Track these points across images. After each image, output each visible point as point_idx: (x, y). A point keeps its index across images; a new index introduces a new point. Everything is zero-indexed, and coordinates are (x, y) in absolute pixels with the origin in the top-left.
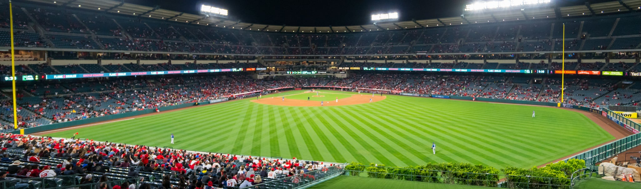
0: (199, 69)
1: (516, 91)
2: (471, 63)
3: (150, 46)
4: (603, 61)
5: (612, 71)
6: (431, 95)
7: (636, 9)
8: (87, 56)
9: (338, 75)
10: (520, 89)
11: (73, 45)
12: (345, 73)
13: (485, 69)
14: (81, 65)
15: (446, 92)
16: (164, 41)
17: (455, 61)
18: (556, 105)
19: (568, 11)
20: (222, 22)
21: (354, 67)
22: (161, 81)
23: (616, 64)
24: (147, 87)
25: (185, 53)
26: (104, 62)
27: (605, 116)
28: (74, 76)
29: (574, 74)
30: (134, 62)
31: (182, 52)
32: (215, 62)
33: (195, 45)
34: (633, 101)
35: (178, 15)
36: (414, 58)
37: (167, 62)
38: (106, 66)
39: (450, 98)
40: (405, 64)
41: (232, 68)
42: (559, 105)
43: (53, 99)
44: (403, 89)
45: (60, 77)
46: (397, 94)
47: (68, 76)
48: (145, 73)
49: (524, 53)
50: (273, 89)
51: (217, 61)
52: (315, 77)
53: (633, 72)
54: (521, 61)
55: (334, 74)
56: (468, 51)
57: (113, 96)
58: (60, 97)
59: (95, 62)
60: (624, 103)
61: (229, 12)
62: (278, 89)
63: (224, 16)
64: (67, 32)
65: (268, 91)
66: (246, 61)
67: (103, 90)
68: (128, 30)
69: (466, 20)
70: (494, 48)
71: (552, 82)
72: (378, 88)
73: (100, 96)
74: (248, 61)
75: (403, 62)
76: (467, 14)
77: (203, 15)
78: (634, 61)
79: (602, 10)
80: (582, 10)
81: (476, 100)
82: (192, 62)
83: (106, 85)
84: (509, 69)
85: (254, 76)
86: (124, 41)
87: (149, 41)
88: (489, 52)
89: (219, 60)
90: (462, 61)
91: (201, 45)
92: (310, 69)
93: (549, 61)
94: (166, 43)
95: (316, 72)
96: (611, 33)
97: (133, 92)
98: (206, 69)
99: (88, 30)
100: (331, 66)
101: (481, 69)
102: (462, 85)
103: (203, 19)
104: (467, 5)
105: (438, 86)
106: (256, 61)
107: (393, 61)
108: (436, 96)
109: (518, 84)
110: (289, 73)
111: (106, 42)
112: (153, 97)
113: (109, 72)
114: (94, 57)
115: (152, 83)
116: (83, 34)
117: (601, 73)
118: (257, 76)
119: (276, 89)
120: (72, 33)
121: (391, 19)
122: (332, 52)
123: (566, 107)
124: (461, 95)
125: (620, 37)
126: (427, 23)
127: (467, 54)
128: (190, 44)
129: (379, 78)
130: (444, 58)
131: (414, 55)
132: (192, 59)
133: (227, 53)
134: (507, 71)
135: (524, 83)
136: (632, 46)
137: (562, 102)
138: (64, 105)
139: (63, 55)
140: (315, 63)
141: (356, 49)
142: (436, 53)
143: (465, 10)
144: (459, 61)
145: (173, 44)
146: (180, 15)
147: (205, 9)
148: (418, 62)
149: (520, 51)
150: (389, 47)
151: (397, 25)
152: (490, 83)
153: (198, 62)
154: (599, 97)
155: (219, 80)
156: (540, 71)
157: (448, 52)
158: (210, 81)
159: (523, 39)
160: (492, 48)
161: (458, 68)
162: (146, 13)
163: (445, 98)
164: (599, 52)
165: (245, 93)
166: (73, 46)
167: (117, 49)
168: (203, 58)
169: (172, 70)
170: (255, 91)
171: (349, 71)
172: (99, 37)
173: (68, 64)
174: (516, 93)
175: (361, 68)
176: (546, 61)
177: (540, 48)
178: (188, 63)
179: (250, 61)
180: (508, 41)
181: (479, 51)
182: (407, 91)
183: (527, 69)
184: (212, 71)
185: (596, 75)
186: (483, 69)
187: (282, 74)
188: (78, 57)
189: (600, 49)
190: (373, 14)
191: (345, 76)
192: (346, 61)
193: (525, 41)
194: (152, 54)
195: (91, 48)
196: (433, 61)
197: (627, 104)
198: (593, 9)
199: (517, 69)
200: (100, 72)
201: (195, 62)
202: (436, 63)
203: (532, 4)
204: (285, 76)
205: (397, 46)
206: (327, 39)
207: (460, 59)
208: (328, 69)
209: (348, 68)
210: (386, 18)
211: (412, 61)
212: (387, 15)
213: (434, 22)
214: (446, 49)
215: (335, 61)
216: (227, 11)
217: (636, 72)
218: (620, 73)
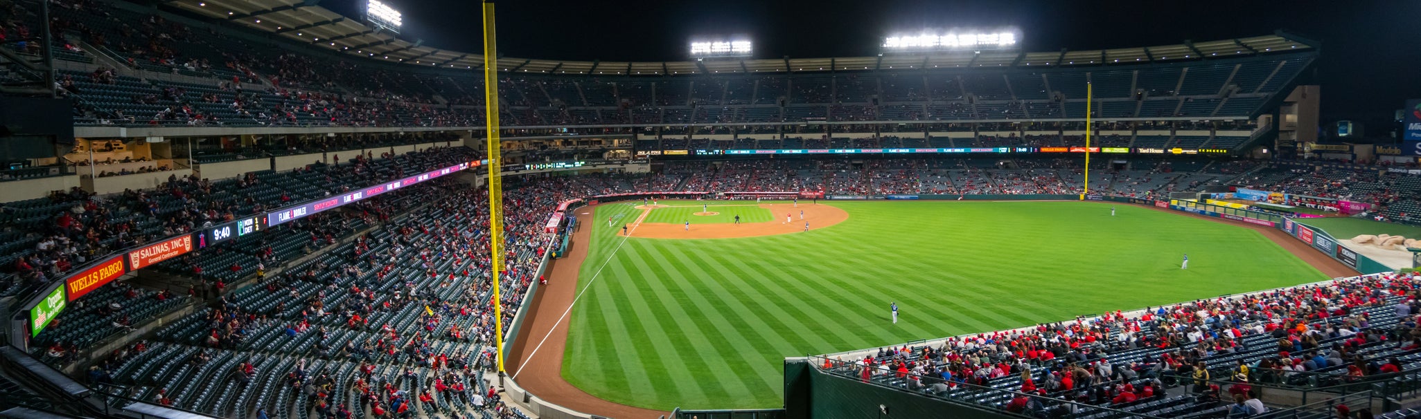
2: (905, 138)
5: (1112, 147)
6: (882, 196)
9: (632, 168)
12: (647, 163)
13: (936, 147)
17: (875, 134)
18: (1077, 197)
19: (1034, 57)
21: (671, 149)
23: (1110, 137)
27: (1165, 206)
29: (1064, 153)
36: (793, 130)
39: (921, 198)
40: (779, 140)
42: (1082, 197)
52: (576, 173)
53: (1139, 148)
54: (981, 133)
55: (622, 165)
56: (901, 117)
61: (403, 20)
63: (397, 27)
65: (566, 212)
69: (878, 65)
70: (938, 112)
74: (449, 144)
75: (774, 137)
76: (890, 54)
77: (373, 25)
78: (1129, 133)
80: (1049, 58)
81: (964, 198)
84: (972, 146)
85: (468, 180)
88: (938, 119)
90: (888, 134)
92: (568, 157)
93: (1022, 134)
95: (583, 163)
100: (614, 150)
104: (886, 39)
105: (871, 180)
106: (460, 143)
107: (752, 136)
108: (896, 197)
110: (530, 168)
117: (1101, 150)
118: (474, 179)
119: (563, 206)
121: (736, 53)
122: (608, 117)
123: (1095, 199)
124: (929, 193)
126: (799, 64)
127: (900, 123)
129: (730, 170)
130: (853, 129)
131: (800, 124)
134: (973, 150)
136: (1130, 113)
140: (575, 143)
141: (659, 111)
143: (885, 46)
144: (882, 135)
146: (339, 19)
148: (806, 136)
150: (737, 107)
156: (1020, 150)
157: (866, 120)
159: (975, 98)
163: (913, 199)
167: (317, 124)
171: (663, 157)
175: (688, 152)
176: (1018, 134)
177: (1009, 113)
179: (454, 144)
180: (955, 102)
181: (921, 117)
183: (999, 146)
185: (1096, 154)
186: (933, 147)
187: (517, 171)
190: (695, 41)
191: (647, 169)
192: (641, 137)
193: (980, 101)
194: (335, 134)
196: (834, 135)
199: (984, 146)
202: (842, 139)
203: (990, 45)
204: (524, 175)
205: (752, 106)
206: (579, 88)
207: (883, 131)
208: (606, 155)
209: (659, 153)
210: (724, 50)
211: (792, 136)
212: (728, 43)
213: (822, 64)
214: (858, 113)
215: (622, 138)
216: (400, 15)
217: (1146, 148)
218: (1124, 150)
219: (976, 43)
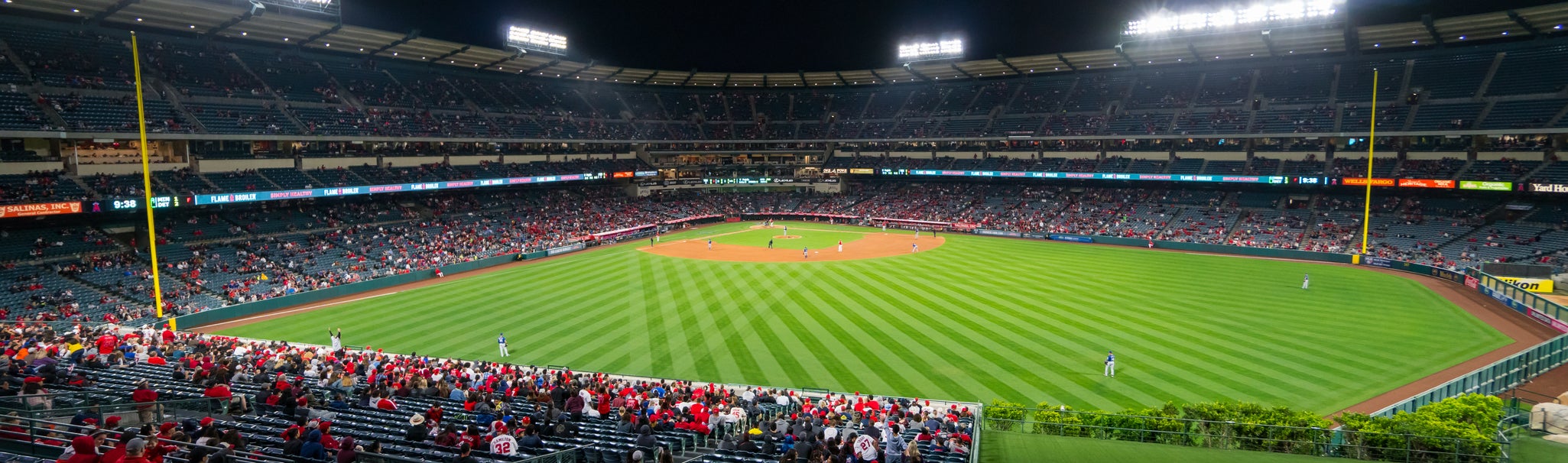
0: (513, 176)
1: (1249, 225)
2: (1139, 159)
3: (403, 125)
4: (1462, 156)
5: (1483, 179)
6: (1049, 234)
7: (1548, 31)
8: (271, 150)
9: (822, 187)
10: (1258, 222)
11: (243, 126)
12: (838, 182)
13: (1173, 173)
14: (260, 170)
15: (1083, 228)
16: (432, 113)
17: (1100, 153)
18: (1348, 260)
19: (1376, 35)
20: (553, 64)
21: (859, 167)
22: (429, 204)
23: (1494, 163)
24: (403, 218)
25: (478, 141)
26: (309, 164)
28: (252, 197)
29: (1391, 188)
30: (372, 161)
31: (473, 137)
32: (542, 158)
33: (498, 119)
34: (1539, 253)
35: (458, 51)
36: (999, 147)
37: (440, 160)
38: (314, 173)
39: (1094, 241)
40: (980, 160)
41: (582, 172)
42: (1356, 259)
43: (212, 249)
44: (980, 221)
45: (224, 199)
46: (965, 232)
47: (241, 197)
48: (397, 188)
49: (1266, 137)
50: (679, 221)
51: (548, 157)
52: (766, 190)
53: (1538, 183)
54: (1259, 155)
55: (811, 183)
56: (1133, 130)
57: (336, 242)
58: (227, 245)
59: (289, 163)
60: (1516, 256)
61: (570, 42)
62: (688, 219)
63: (560, 50)
64: (225, 95)
65: (667, 224)
66: (610, 156)
67: (311, 228)
68: (351, 89)
69: (1126, 56)
70: (1193, 123)
71: (1335, 204)
72: (919, 218)
73: (309, 241)
74: (614, 156)
75: (976, 156)
76: (1131, 42)
77: (513, 50)
78: (1539, 156)
79: (1461, 32)
80: (1413, 33)
81: (1156, 246)
82: (494, 159)
83: (314, 216)
84: (1230, 173)
85: (629, 190)
86: (346, 114)
87: (399, 113)
88: (1184, 133)
89: (553, 153)
90: (1118, 154)
91: (511, 119)
92: (755, 173)
93: (1327, 156)
94: (435, 116)
95: (769, 179)
96: (1483, 90)
97: (375, 231)
98: (528, 176)
99: (267, 89)
100: (804, 167)
101: (1165, 173)
102: (1117, 211)
103: (513, 58)
104: (1130, 23)
105: (1062, 214)
106: (632, 155)
107: (950, 154)
108: (1060, 237)
109: (1250, 210)
110: (709, 183)
111: (311, 118)
112: (420, 242)
113: (322, 187)
114: (286, 152)
115: (413, 209)
116: (260, 101)
117: (1457, 184)
118: (636, 189)
119: (684, 220)
120: (236, 97)
121: (946, 55)
122: (807, 132)
123: (1372, 264)
124: (1119, 235)
125: (1506, 98)
126: (1029, 64)
127: (1131, 139)
128: (486, 118)
129: (917, 194)
130: (1073, 147)
131: (1003, 140)
132: (495, 154)
133: (569, 138)
134: (1226, 179)
135: (1266, 207)
137: (1364, 251)
138: (238, 262)
139: (221, 149)
140: (766, 159)
141: (862, 125)
142: (1056, 135)
143: (1126, 33)
144: (1109, 155)
145: (452, 118)
146: (463, 50)
147: (519, 34)
148: (1012, 156)
149: (1257, 132)
150: (941, 120)
151: (959, 70)
152: (1185, 206)
153: (508, 159)
154: (1452, 241)
155: (555, 202)
156: (1305, 180)
157: (1083, 134)
158: (536, 204)
159: (1264, 104)
160: (1190, 123)
161: (1107, 172)
162: (388, 47)
163: (1082, 241)
164: (1451, 135)
165: (619, 231)
166: (242, 129)
167: (336, 134)
168: (517, 150)
169: (455, 179)
170: (639, 226)
171: (849, 178)
172: (293, 106)
173: (235, 170)
174: (1249, 232)
175: (875, 171)
176: (1321, 156)
177: (1307, 123)
178: (486, 162)
179: (619, 156)
180: (1228, 108)
181: (1160, 130)
182: (989, 225)
183: (1274, 175)
184: (541, 179)
185: (1443, 190)
186: (1168, 173)
187: (693, 185)
188: (252, 153)
189: (1454, 127)
190: (903, 43)
191: (838, 188)
192: (838, 153)
193: (1271, 107)
194: (408, 142)
195: (280, 132)
196: (1047, 155)
197: (1521, 259)
198: (1439, 31)
199: (1250, 174)
200: (303, 188)
201: (501, 159)
202: (1054, 159)
203: (1289, 19)
204: (700, 189)
205: (961, 118)
206: (792, 102)
207: (1112, 149)
208: (797, 173)
209: (845, 171)
210: (932, 52)
211: (996, 155)
212: (936, 44)
213: (1048, 62)
214: (1078, 125)
215: (814, 154)
216: (565, 39)
217: (1546, 184)
218: (1504, 186)
219: (1265, 19)
